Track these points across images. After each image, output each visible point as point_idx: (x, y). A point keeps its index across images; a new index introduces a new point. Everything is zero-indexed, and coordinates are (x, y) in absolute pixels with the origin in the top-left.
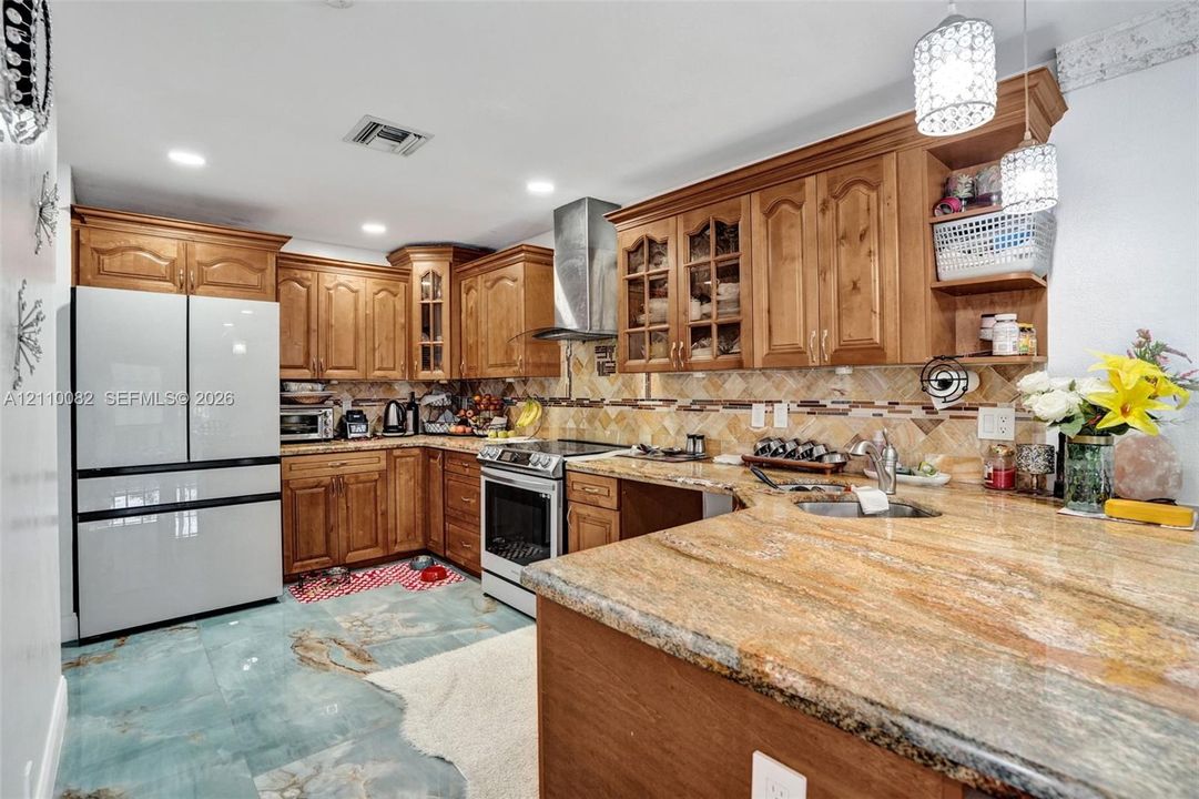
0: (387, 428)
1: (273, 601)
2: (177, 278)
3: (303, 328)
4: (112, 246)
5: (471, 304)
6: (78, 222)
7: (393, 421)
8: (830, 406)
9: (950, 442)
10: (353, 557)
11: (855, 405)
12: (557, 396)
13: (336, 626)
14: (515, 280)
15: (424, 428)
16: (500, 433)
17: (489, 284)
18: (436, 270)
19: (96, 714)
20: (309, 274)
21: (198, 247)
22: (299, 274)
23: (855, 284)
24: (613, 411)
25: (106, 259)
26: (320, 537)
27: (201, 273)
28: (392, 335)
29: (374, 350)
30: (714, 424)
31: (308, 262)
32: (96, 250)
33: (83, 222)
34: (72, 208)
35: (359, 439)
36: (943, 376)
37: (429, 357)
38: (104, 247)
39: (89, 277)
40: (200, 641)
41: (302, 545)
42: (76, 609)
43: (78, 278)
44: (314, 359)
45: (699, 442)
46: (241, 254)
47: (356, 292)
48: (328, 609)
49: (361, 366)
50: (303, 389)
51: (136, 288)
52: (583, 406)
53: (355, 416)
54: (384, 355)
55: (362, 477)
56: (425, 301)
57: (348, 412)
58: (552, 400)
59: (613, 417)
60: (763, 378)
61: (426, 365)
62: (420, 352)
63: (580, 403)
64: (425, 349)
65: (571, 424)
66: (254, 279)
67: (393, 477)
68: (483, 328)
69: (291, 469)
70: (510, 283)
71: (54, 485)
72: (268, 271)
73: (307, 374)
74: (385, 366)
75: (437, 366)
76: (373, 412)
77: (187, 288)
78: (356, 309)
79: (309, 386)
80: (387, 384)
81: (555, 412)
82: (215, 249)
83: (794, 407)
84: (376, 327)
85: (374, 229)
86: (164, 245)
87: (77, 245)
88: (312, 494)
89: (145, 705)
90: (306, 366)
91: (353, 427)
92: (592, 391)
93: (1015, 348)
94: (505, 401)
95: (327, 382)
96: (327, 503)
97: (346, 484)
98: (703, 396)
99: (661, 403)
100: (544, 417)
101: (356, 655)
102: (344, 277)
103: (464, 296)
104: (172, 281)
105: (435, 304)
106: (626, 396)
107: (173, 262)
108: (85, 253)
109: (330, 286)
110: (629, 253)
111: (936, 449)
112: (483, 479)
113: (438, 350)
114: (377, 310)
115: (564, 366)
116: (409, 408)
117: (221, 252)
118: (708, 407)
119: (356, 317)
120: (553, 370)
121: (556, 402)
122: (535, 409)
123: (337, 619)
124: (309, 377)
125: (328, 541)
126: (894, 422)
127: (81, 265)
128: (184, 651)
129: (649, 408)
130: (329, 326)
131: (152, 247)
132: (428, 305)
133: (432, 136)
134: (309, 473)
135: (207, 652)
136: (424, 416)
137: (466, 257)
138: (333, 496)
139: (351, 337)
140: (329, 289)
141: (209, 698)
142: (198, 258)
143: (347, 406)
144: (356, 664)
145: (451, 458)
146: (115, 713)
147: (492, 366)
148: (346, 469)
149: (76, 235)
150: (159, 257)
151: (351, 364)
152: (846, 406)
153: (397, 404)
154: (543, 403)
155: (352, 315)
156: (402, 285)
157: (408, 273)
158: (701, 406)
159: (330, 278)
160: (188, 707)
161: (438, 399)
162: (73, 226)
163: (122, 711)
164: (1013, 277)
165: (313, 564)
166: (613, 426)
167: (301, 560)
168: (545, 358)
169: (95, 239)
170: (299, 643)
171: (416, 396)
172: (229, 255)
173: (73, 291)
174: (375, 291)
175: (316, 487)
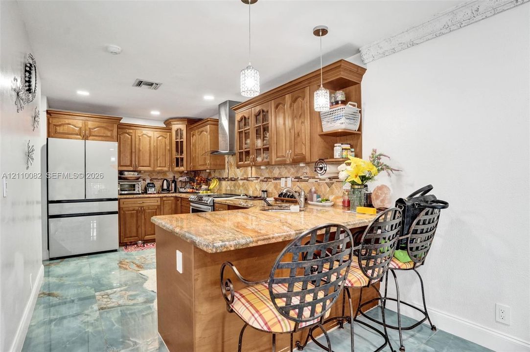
0: (163, 190)
1: (116, 251)
2: (82, 134)
3: (129, 151)
4: (60, 123)
5: (194, 141)
6: (49, 116)
7: (165, 187)
8: (303, 178)
9: (336, 191)
10: (147, 237)
11: (310, 178)
12: (224, 177)
13: (135, 259)
14: (207, 132)
15: (179, 190)
16: (205, 191)
17: (199, 133)
18: (181, 128)
19: (52, 277)
20: (131, 131)
21: (89, 123)
22: (128, 131)
23: (298, 134)
24: (241, 182)
25: (58, 128)
26: (134, 230)
27: (90, 132)
28: (164, 154)
29: (157, 159)
30: (269, 186)
31: (131, 126)
32: (55, 125)
33: (51, 115)
34: (47, 111)
35: (151, 194)
36: (321, 166)
37: (179, 162)
38: (57, 124)
39: (53, 134)
40: (88, 261)
41: (127, 232)
42: (48, 249)
43: (49, 135)
44: (133, 163)
45: (265, 193)
46: (104, 125)
47: (150, 137)
48: (134, 255)
49: (152, 165)
50: (130, 174)
51: (68, 138)
52: (232, 180)
53: (151, 185)
54: (161, 162)
55: (151, 208)
56: (177, 140)
57: (148, 183)
58: (223, 178)
59: (241, 185)
60: (284, 168)
61: (177, 165)
62: (175, 160)
63: (231, 180)
64: (177, 159)
65: (229, 188)
66: (109, 134)
67: (163, 208)
68: (197, 151)
69: (123, 204)
70: (205, 133)
71: (40, 206)
72: (114, 131)
73: (131, 169)
74: (161, 165)
75: (182, 165)
76: (158, 184)
77: (85, 138)
78: (150, 144)
79: (132, 173)
80: (164, 173)
81: (224, 183)
82: (95, 123)
83: (293, 179)
84: (158, 151)
85: (155, 113)
86: (78, 122)
87: (49, 124)
88: (131, 213)
89: (67, 275)
90: (131, 165)
91: (149, 189)
92: (235, 175)
93: (339, 156)
94: (209, 179)
95: (140, 172)
96: (137, 217)
97: (144, 210)
98: (267, 176)
99: (255, 179)
100: (220, 185)
101: (138, 266)
102: (145, 131)
103: (191, 138)
104: (80, 135)
105: (181, 141)
106: (245, 176)
107: (80, 128)
108: (51, 126)
109: (140, 135)
110: (239, 122)
111: (332, 194)
112: (191, 207)
113: (182, 159)
114: (158, 144)
115: (227, 165)
116: (173, 182)
117: (97, 124)
118: (269, 180)
119: (150, 147)
120: (222, 167)
121: (224, 179)
122: (216, 182)
123: (136, 257)
124: (132, 170)
125: (137, 231)
126: (321, 184)
127: (50, 130)
128: (82, 263)
129: (252, 181)
130: (139, 150)
131: (74, 124)
132: (178, 142)
133: (162, 84)
134: (130, 205)
135: (89, 264)
136: (179, 185)
137: (193, 123)
138: (139, 214)
139: (148, 155)
140: (139, 136)
141: (87, 275)
142: (89, 127)
143: (148, 181)
144: (137, 269)
145: (183, 200)
146: (58, 277)
147: (200, 165)
148: (145, 204)
149: (48, 120)
150: (76, 127)
151: (148, 165)
152: (307, 178)
153: (167, 180)
154: (220, 180)
155: (148, 146)
156: (168, 134)
157: (171, 129)
158: (267, 180)
159: (139, 132)
160: (80, 276)
161: (184, 179)
162: (47, 117)
163: (60, 277)
164: (340, 131)
165: (132, 239)
166: (241, 188)
167: (127, 238)
168: (218, 162)
169: (55, 121)
170: (121, 262)
171: (176, 178)
172: (100, 125)
173: (47, 139)
174: (158, 136)
175: (133, 210)
